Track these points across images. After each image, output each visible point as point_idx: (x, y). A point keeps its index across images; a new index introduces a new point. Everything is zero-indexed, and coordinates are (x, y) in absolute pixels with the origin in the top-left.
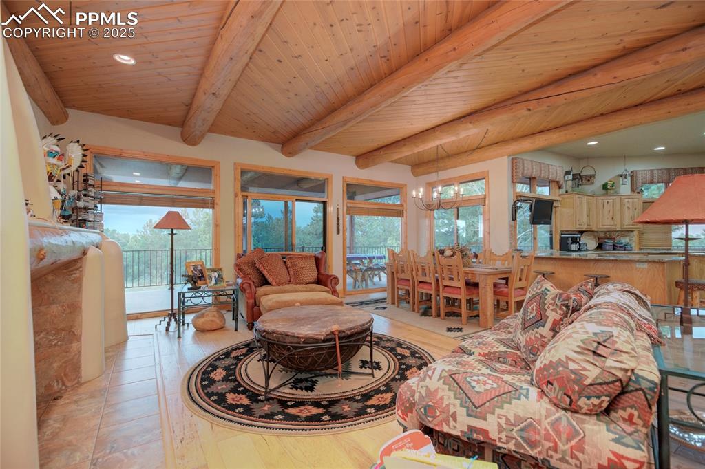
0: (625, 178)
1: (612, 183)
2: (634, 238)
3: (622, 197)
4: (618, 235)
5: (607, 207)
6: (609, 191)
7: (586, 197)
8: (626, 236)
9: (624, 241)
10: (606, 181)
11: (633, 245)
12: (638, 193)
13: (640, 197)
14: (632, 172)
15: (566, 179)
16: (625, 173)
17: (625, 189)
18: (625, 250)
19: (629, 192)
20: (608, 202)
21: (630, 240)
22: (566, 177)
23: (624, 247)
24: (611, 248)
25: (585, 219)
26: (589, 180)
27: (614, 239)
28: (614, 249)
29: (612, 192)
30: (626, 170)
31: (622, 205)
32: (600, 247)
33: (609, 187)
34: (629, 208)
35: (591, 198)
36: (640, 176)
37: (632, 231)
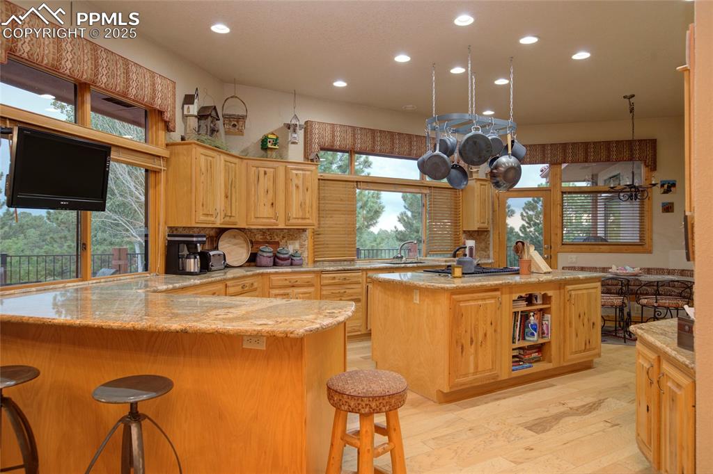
0: (295, 131)
1: (274, 137)
2: (306, 243)
3: (290, 166)
4: (284, 237)
5: (265, 183)
6: (269, 152)
7: (223, 157)
8: (296, 239)
9: (292, 247)
10: (265, 133)
11: (305, 255)
12: (312, 160)
13: (313, 168)
14: (306, 123)
15: (185, 113)
16: (294, 122)
17: (295, 153)
18: (292, 264)
19: (300, 158)
20: (265, 173)
21: (302, 246)
22: (186, 106)
23: (291, 261)
24: (270, 261)
25: (220, 203)
26: (234, 126)
27: (277, 243)
28: (275, 264)
29: (274, 154)
30: (296, 117)
31: (288, 180)
32: (253, 260)
33: (269, 145)
34: (297, 187)
35: (236, 160)
36: (317, 131)
37: (304, 230)
